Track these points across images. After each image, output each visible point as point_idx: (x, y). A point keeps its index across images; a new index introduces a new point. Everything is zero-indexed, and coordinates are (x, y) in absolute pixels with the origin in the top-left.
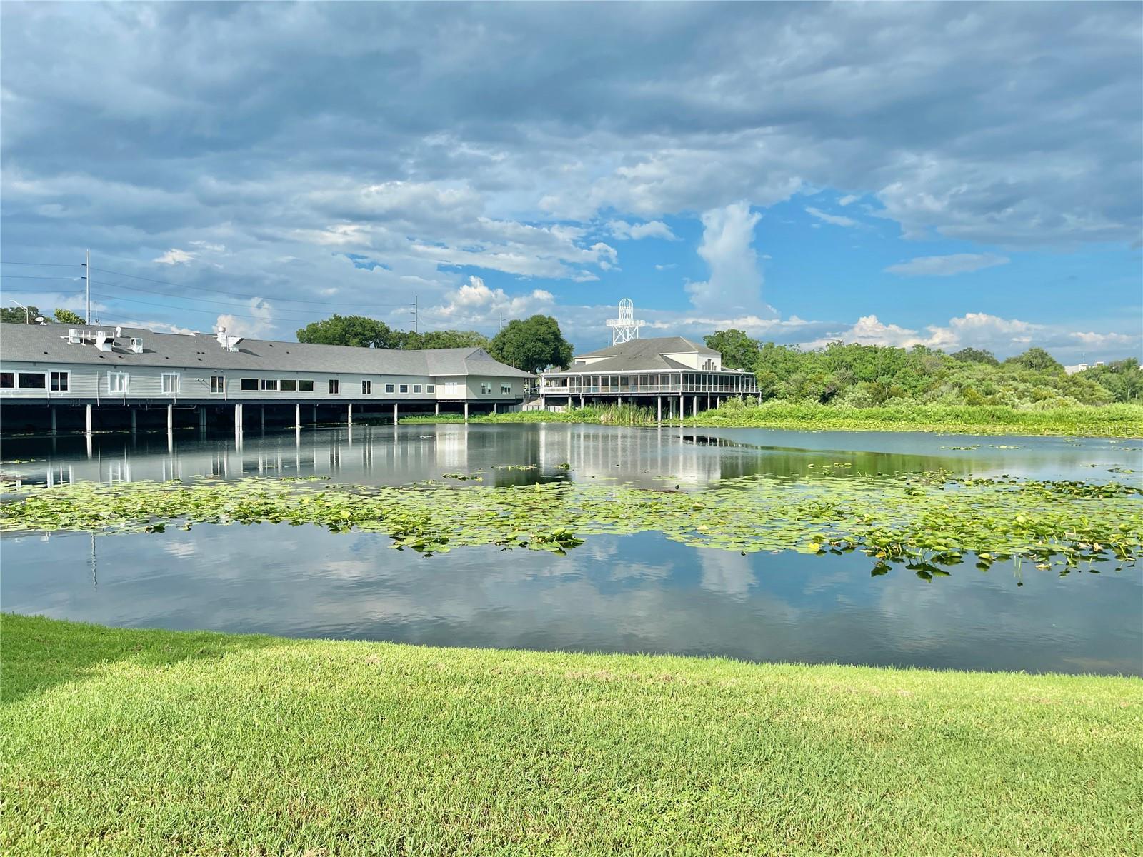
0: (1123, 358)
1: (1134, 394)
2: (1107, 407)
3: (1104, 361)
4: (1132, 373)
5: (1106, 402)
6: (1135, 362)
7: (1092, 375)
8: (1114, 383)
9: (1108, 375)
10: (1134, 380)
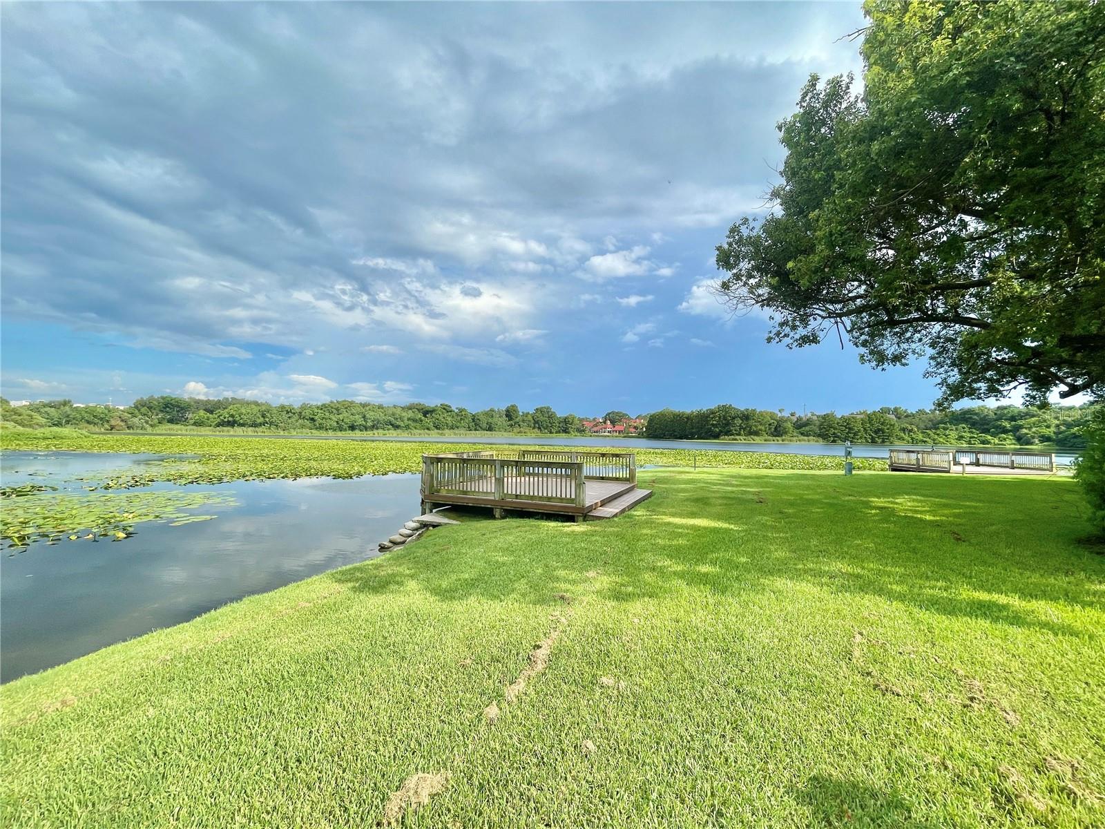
0: (61, 399)
1: (68, 422)
2: (42, 430)
3: (46, 400)
4: (67, 408)
5: (42, 426)
6: (69, 402)
7: (32, 408)
8: (52, 414)
9: (47, 409)
10: (69, 413)
